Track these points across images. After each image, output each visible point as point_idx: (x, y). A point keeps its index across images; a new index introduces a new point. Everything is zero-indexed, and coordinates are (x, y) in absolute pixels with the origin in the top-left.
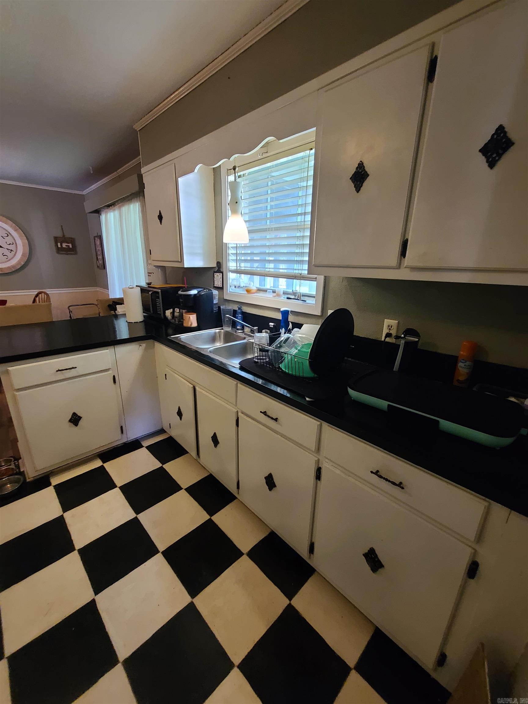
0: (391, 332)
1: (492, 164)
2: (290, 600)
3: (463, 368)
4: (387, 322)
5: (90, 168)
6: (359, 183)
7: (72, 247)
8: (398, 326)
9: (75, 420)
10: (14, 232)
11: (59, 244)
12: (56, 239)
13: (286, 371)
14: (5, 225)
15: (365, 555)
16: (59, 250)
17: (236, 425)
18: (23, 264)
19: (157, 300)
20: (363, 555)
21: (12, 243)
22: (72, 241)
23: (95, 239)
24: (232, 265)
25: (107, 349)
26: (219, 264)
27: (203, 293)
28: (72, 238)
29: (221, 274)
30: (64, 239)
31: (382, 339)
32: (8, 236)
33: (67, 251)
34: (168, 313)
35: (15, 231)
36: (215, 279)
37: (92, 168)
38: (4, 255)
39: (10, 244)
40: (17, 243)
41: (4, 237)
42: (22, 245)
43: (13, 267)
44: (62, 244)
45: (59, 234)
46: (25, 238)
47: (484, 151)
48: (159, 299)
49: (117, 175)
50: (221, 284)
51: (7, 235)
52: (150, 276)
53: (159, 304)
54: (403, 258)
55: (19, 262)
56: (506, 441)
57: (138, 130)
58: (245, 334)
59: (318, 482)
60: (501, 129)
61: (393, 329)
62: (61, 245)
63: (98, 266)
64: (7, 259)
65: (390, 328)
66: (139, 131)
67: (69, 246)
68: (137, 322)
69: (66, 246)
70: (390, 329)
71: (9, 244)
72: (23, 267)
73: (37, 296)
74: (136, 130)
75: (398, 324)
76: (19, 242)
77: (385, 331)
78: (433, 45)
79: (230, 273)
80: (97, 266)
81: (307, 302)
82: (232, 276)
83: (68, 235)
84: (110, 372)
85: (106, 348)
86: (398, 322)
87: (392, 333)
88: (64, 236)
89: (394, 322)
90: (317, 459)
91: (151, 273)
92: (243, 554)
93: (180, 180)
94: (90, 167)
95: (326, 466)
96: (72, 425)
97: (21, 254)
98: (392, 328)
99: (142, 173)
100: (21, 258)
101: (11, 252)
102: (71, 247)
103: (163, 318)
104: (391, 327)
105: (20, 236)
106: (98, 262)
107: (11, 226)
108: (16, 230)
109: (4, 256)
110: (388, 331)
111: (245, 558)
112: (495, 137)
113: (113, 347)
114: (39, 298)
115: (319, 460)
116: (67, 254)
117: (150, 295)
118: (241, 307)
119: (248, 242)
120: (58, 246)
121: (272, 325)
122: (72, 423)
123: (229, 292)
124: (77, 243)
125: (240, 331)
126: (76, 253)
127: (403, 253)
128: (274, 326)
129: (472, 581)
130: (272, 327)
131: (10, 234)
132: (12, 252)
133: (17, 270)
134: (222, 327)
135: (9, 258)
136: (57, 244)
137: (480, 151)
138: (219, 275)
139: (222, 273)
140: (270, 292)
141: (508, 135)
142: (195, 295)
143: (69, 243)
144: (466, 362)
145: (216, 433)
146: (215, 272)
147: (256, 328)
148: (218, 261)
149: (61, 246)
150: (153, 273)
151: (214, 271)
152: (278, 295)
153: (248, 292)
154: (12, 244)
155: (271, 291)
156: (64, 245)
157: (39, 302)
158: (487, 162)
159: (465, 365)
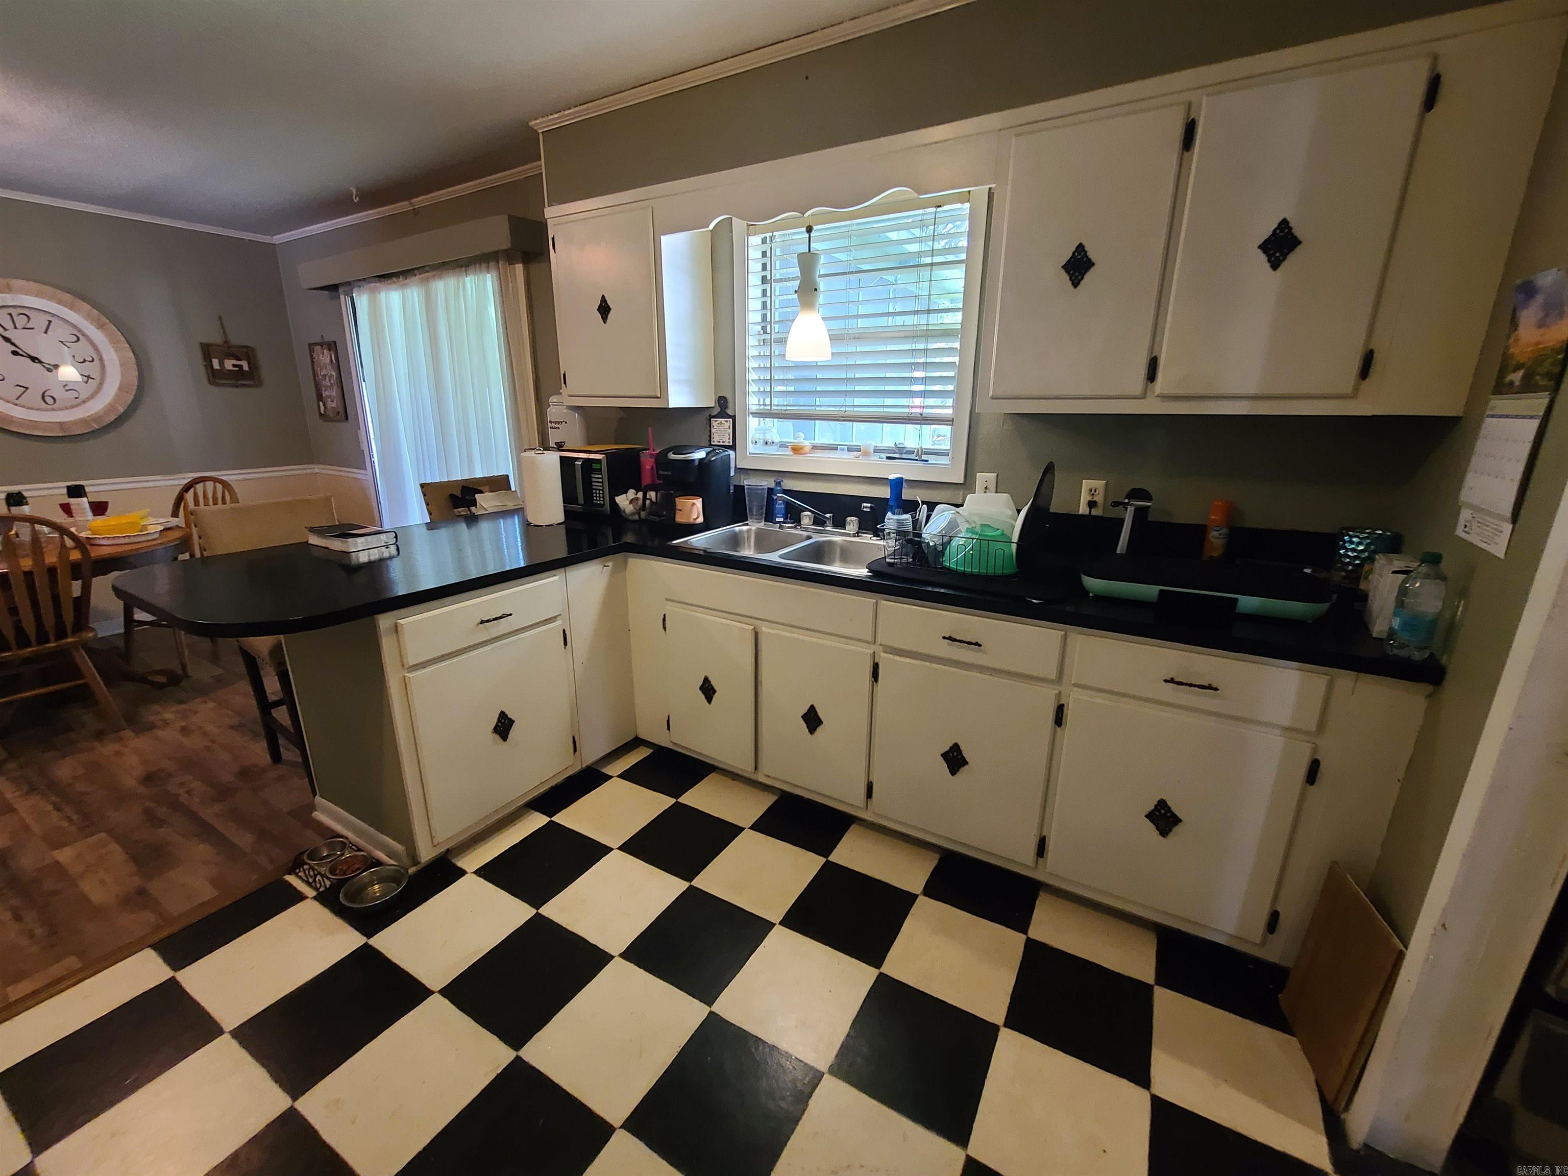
0: (1095, 499)
1: (1275, 266)
2: (1026, 933)
3: (1216, 538)
4: (1086, 484)
5: (352, 191)
6: (1077, 274)
7: (249, 368)
8: (1106, 490)
9: (504, 726)
10: (97, 331)
11: (216, 364)
12: (207, 351)
13: (966, 569)
14: (70, 311)
15: (1150, 816)
16: (215, 377)
17: (873, 677)
18: (122, 410)
19: (593, 476)
20: (1147, 816)
21: (91, 359)
22: (248, 353)
23: (311, 351)
24: (753, 402)
25: (555, 576)
26: (722, 402)
27: (713, 459)
28: (246, 347)
29: (731, 420)
30: (229, 351)
31: (1079, 510)
32: (78, 340)
33: (238, 378)
34: (623, 501)
35: (98, 328)
36: (713, 431)
37: (357, 191)
38: (67, 388)
39: (85, 361)
40: (105, 357)
41: (65, 343)
42: (118, 362)
43: (96, 418)
44: (223, 362)
45: (215, 338)
46: (127, 345)
47: (1265, 247)
48: (601, 474)
49: (410, 208)
50: (729, 439)
51: (75, 339)
52: (559, 428)
53: (601, 485)
54: (1149, 383)
55: (111, 407)
56: (1323, 607)
57: (540, 131)
58: (806, 530)
59: (1058, 729)
60: (1284, 223)
61: (1099, 494)
62: (221, 364)
63: (321, 414)
64: (76, 398)
65: (1093, 492)
66: (542, 133)
67: (242, 366)
68: (552, 525)
69: (234, 366)
70: (1093, 494)
71: (82, 360)
72: (120, 421)
73: (187, 488)
74: (536, 131)
75: (1106, 487)
76: (111, 356)
77: (1084, 498)
78: (1190, 105)
79: (751, 416)
80: (318, 415)
81: (929, 462)
82: (753, 423)
83: (236, 339)
84: (559, 622)
85: (553, 572)
86: (1107, 483)
87: (1097, 500)
88: (226, 342)
89: (1100, 484)
90: (1057, 692)
91: (562, 422)
92: (916, 896)
93: (664, 239)
94: (351, 188)
95: (1075, 701)
96: (497, 737)
97: (117, 385)
98: (1097, 492)
99: (546, 217)
100: (117, 395)
101: (86, 382)
102: (246, 368)
103: (609, 512)
104: (1095, 491)
105: (114, 342)
106: (321, 403)
107: (88, 317)
108: (101, 327)
109: (67, 391)
110: (1089, 498)
111: (922, 900)
112: (1278, 231)
113: (563, 569)
114: (196, 496)
115: (1060, 693)
116: (237, 387)
117: (580, 466)
118: (782, 481)
119: (830, 358)
120: (212, 366)
121: (866, 507)
122: (499, 734)
123: (750, 453)
124: (263, 360)
125: (787, 525)
126: (258, 384)
127: (1152, 375)
128: (871, 508)
129: (1312, 788)
130: (869, 510)
131: (84, 335)
132: (90, 380)
133: (104, 427)
134: (747, 520)
135: (83, 396)
136: (211, 362)
137: (1259, 247)
138: (723, 422)
139: (734, 418)
140: (843, 450)
141: (1293, 231)
142: (701, 460)
143: (241, 360)
144: (1221, 529)
145: (815, 706)
146: (711, 417)
147: (829, 515)
148: (721, 395)
149: (220, 366)
150: (566, 423)
151: (710, 415)
152: (866, 454)
153: (796, 452)
154: (90, 362)
155: (846, 447)
156: (229, 364)
157: (197, 503)
158: (1269, 261)
159: (1220, 534)
